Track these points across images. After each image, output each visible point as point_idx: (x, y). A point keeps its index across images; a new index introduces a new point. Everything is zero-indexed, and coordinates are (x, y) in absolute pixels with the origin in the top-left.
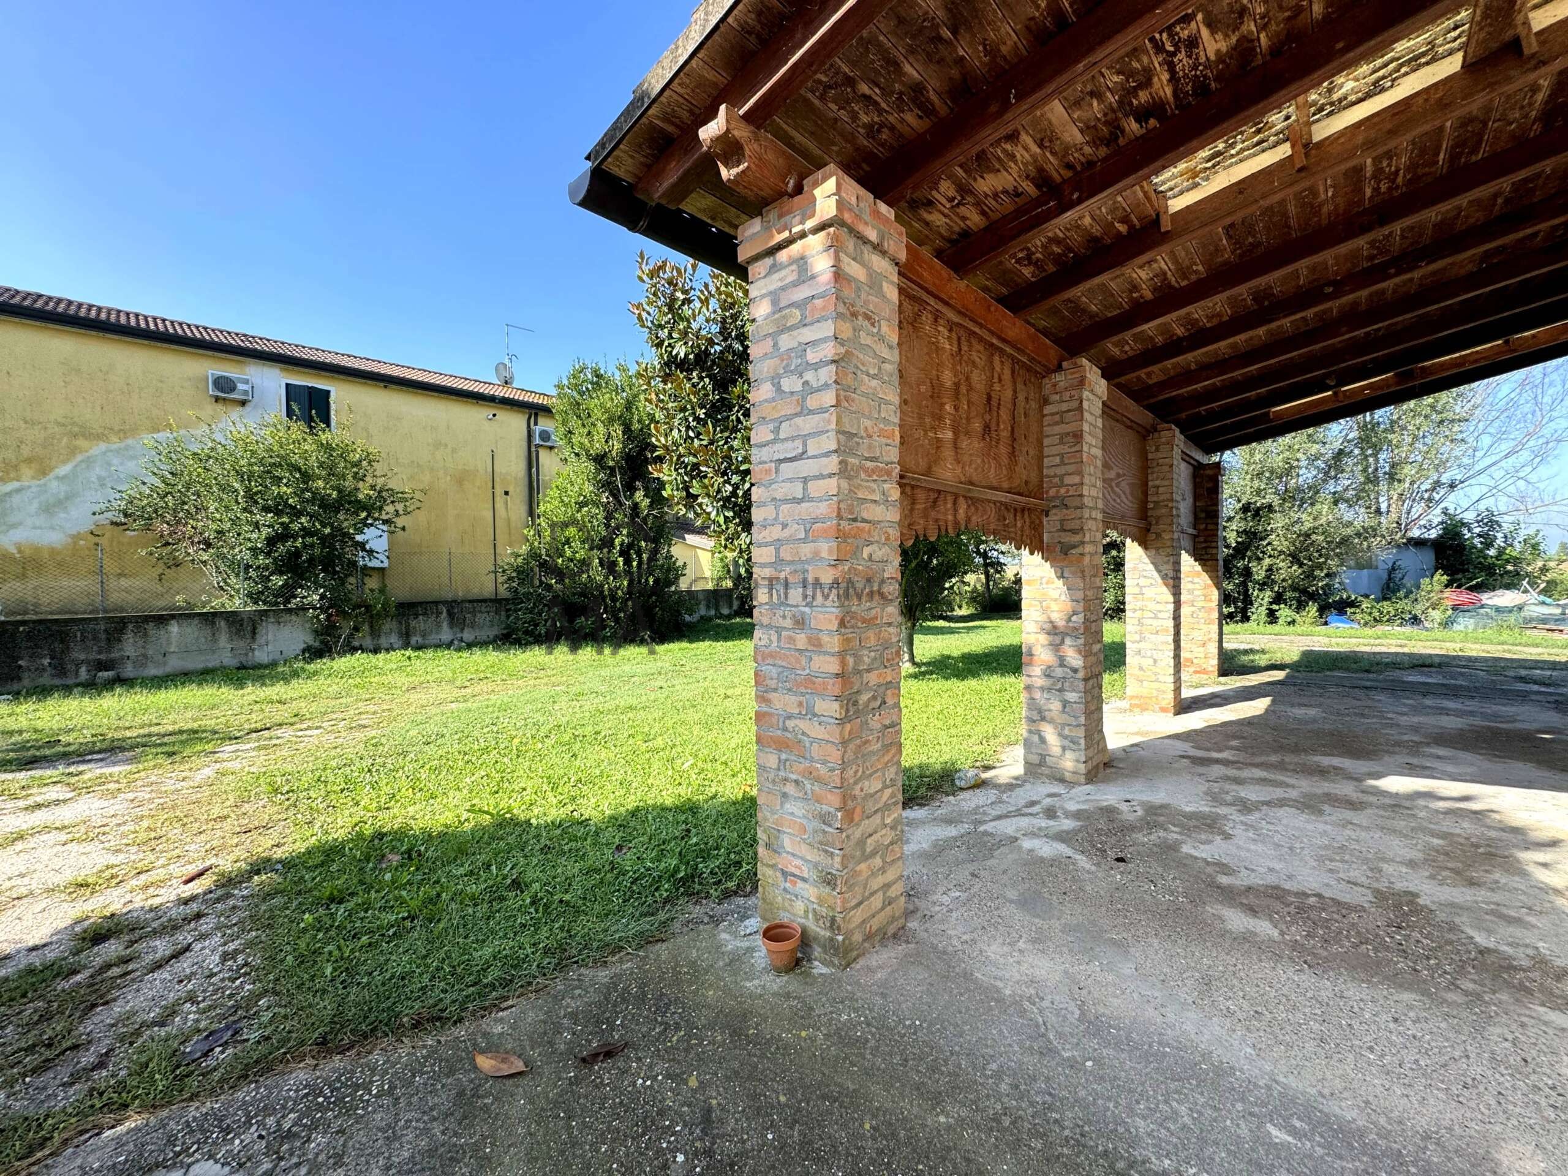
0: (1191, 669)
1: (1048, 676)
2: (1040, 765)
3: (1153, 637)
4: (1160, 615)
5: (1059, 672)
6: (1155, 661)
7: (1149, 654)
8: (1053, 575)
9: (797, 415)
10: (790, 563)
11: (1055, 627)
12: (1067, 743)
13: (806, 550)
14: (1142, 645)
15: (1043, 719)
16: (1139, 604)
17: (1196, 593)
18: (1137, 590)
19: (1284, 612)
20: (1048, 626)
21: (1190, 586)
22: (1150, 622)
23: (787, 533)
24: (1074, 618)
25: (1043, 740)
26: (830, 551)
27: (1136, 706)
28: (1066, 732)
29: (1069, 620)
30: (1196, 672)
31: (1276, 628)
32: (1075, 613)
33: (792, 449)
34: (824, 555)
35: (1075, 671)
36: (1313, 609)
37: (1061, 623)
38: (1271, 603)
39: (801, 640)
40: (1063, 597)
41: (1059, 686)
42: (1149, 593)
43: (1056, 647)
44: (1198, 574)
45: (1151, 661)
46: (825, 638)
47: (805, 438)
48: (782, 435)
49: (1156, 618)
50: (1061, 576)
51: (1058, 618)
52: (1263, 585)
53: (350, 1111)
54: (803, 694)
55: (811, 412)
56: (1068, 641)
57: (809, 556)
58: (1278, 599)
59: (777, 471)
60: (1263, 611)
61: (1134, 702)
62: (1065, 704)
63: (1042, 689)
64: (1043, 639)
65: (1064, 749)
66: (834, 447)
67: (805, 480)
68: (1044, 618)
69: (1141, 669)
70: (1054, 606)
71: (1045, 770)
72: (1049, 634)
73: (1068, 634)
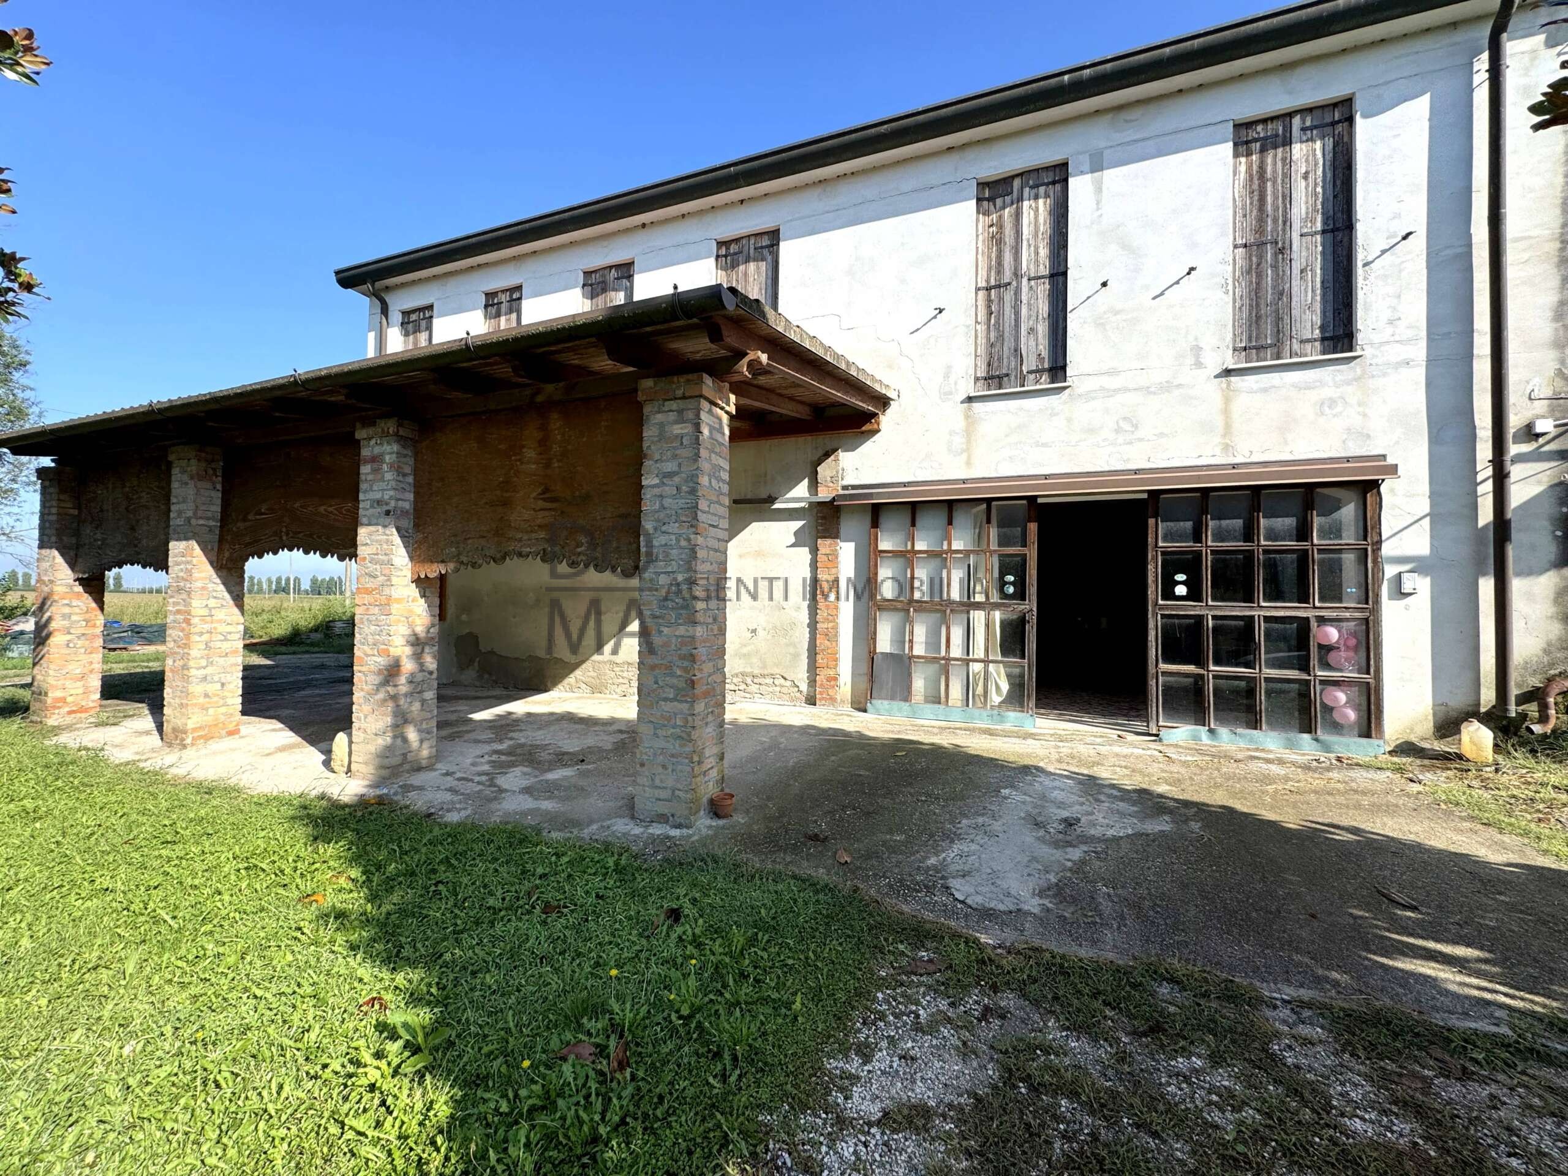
1: (411, 682)
2: (401, 765)
3: (221, 661)
4: (229, 637)
5: (420, 677)
7: (216, 678)
8: (418, 595)
9: (717, 502)
11: (418, 639)
12: (424, 735)
14: (209, 670)
15: (406, 721)
16: (207, 627)
18: (205, 612)
20: (412, 639)
22: (218, 645)
24: (432, 630)
25: (405, 740)
27: (200, 737)
28: (424, 726)
29: (428, 632)
30: (70, 713)
32: (433, 625)
35: (431, 673)
37: (422, 635)
40: (425, 614)
41: (419, 689)
42: (220, 615)
43: (418, 656)
45: (219, 686)
49: (226, 640)
50: (423, 596)
51: (420, 630)
53: (901, 881)
56: (427, 649)
61: (196, 735)
62: (423, 702)
63: (406, 695)
64: (408, 650)
65: (421, 741)
67: (719, 540)
68: (408, 632)
69: (206, 696)
70: (418, 621)
71: (407, 767)
72: (412, 645)
73: (426, 644)
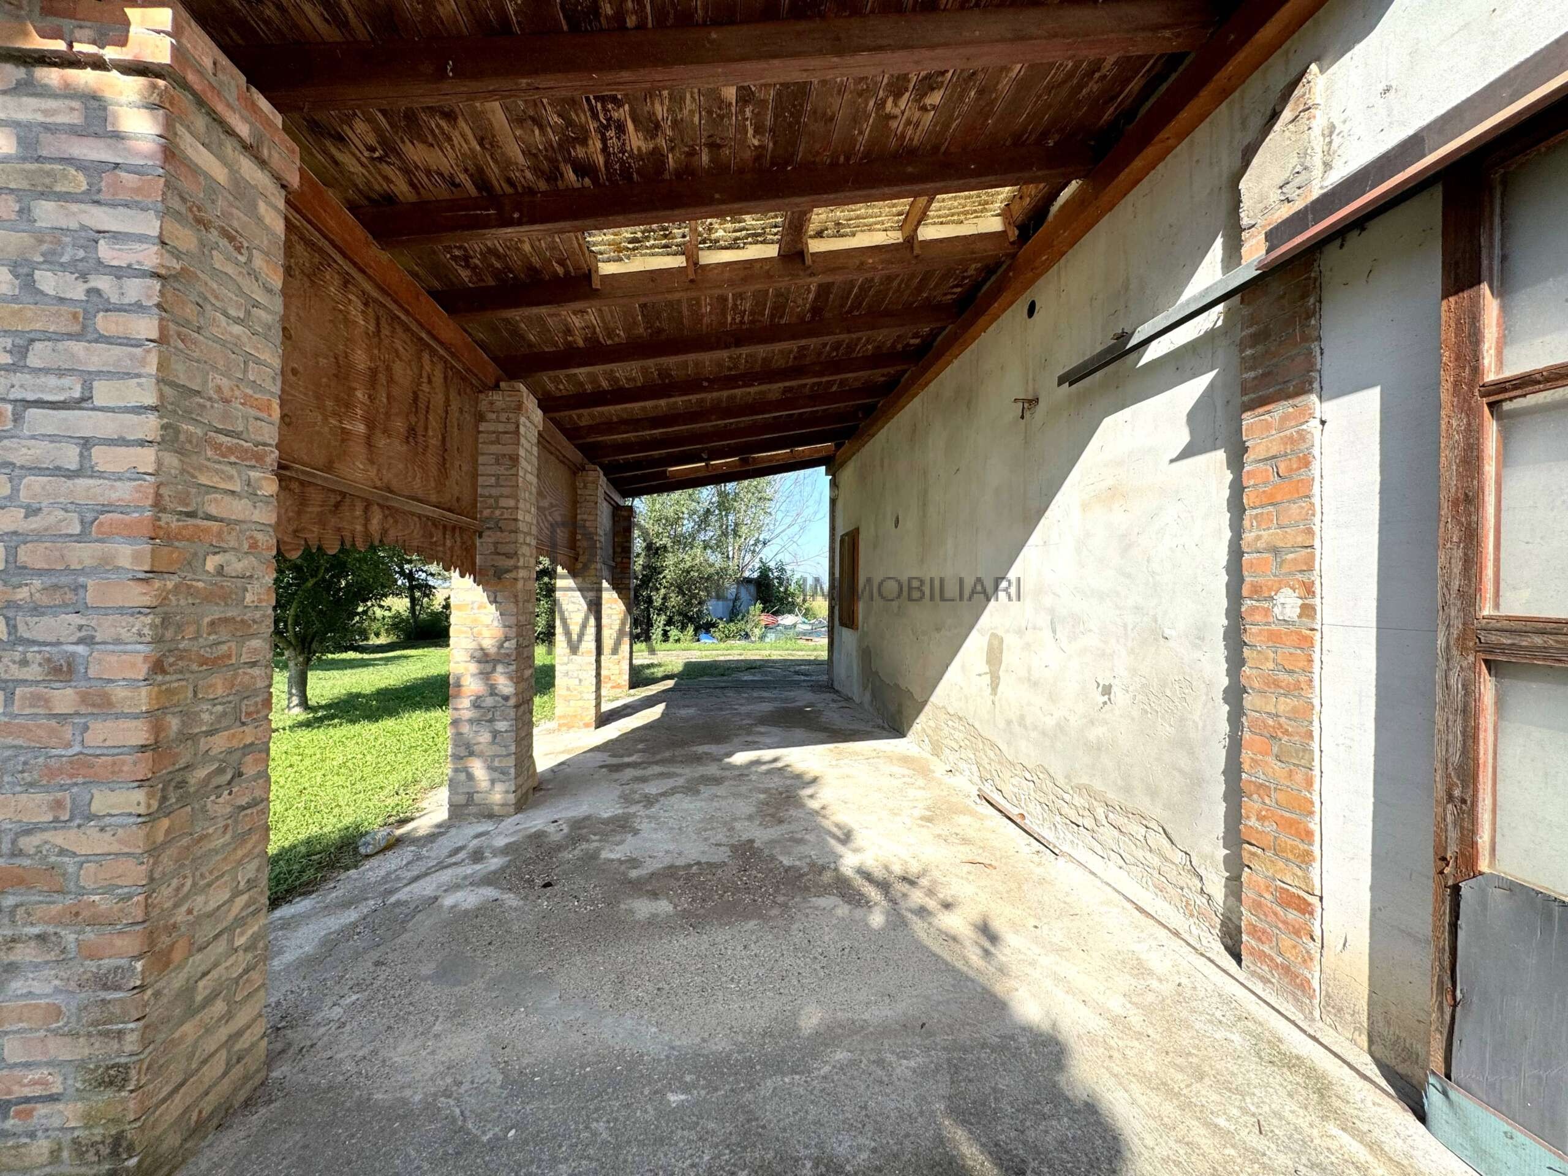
0: (609, 685)
1: (477, 707)
2: (467, 805)
3: (579, 659)
5: (489, 702)
6: (580, 681)
7: (575, 674)
8: (485, 599)
9: (70, 336)
10: (40, 573)
11: (486, 655)
12: (496, 775)
13: (83, 554)
14: (569, 668)
15: (472, 754)
17: (614, 617)
19: (674, 633)
20: (478, 654)
21: (610, 611)
23: (35, 523)
24: (506, 645)
25: (470, 777)
26: (136, 557)
27: (564, 725)
28: (496, 764)
29: (501, 646)
30: (613, 687)
31: (668, 645)
32: (507, 639)
33: (54, 388)
34: (125, 561)
35: (506, 698)
36: (691, 629)
37: (492, 650)
38: (665, 625)
39: (64, 698)
40: (496, 623)
41: (490, 716)
43: (485, 675)
44: (615, 602)
45: (577, 681)
46: (119, 693)
47: (88, 379)
48: (33, 361)
50: (494, 601)
51: (489, 645)
52: (661, 610)
54: (62, 788)
55: (101, 339)
56: (500, 668)
57: (88, 562)
58: (670, 622)
59: (17, 418)
60: (660, 631)
61: (562, 721)
62: (495, 734)
63: (471, 721)
64: (473, 667)
65: (493, 782)
66: (151, 400)
67: (86, 444)
68: (474, 645)
69: (568, 689)
70: (486, 633)
71: (472, 809)
72: (479, 662)
73: (499, 661)
